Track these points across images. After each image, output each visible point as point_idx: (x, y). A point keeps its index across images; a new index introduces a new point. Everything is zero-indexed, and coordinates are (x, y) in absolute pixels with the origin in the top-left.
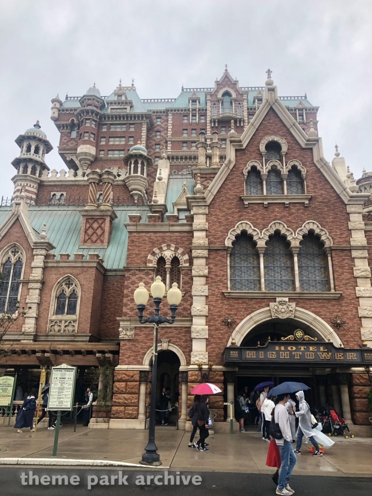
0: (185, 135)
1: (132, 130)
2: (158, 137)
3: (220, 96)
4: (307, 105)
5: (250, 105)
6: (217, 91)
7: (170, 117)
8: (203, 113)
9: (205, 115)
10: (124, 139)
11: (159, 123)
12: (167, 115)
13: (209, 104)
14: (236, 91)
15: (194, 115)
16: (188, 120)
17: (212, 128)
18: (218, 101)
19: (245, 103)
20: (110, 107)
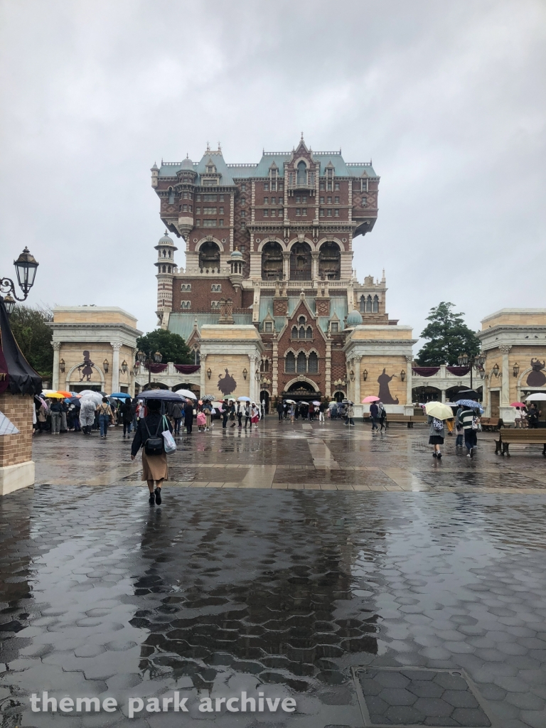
0: (266, 203)
1: (222, 201)
2: (243, 204)
3: (296, 166)
4: (370, 175)
5: (322, 175)
6: (294, 161)
7: (253, 186)
8: (281, 182)
9: (283, 183)
10: (215, 209)
11: (244, 190)
12: (251, 183)
13: (286, 174)
14: (310, 161)
15: (274, 184)
16: (269, 188)
17: (288, 197)
18: (294, 171)
19: (317, 174)
20: (202, 179)
